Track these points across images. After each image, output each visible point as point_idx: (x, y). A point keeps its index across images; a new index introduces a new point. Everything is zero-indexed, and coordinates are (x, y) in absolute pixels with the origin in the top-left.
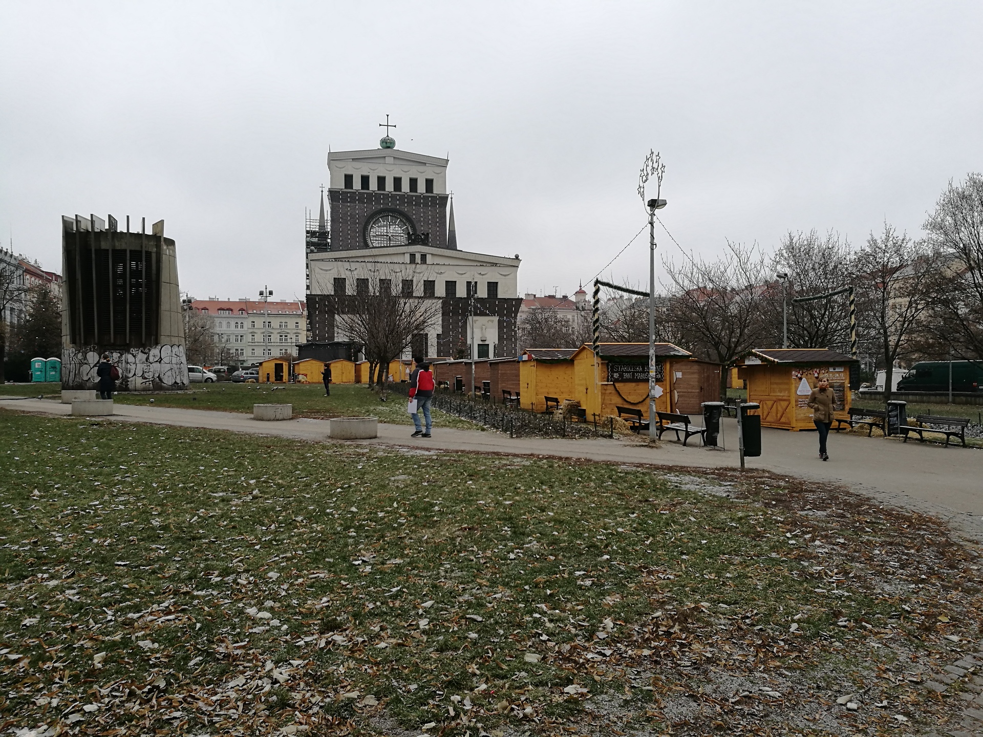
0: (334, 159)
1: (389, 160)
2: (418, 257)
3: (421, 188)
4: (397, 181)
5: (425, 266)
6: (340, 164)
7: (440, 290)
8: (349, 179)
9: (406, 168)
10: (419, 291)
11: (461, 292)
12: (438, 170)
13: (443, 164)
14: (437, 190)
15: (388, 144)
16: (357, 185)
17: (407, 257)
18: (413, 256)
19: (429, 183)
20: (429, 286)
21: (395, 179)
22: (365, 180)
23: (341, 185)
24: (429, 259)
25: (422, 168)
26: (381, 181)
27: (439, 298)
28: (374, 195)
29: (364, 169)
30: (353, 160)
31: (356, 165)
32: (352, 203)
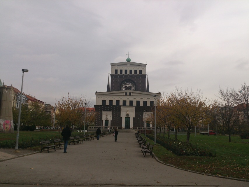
0: (112, 65)
1: (129, 65)
2: (128, 93)
3: (138, 73)
4: (131, 71)
5: (130, 96)
6: (114, 67)
7: (135, 104)
8: (116, 71)
9: (133, 67)
10: (128, 104)
11: (142, 104)
12: (143, 67)
13: (145, 65)
14: (143, 73)
15: (128, 60)
16: (119, 73)
17: (125, 94)
18: (126, 93)
19: (141, 71)
20: (131, 103)
21: (130, 70)
22: (121, 71)
23: (114, 73)
24: (131, 94)
25: (138, 67)
26: (126, 71)
27: (134, 106)
28: (124, 75)
29: (121, 68)
30: (118, 65)
31: (119, 67)
32: (117, 78)
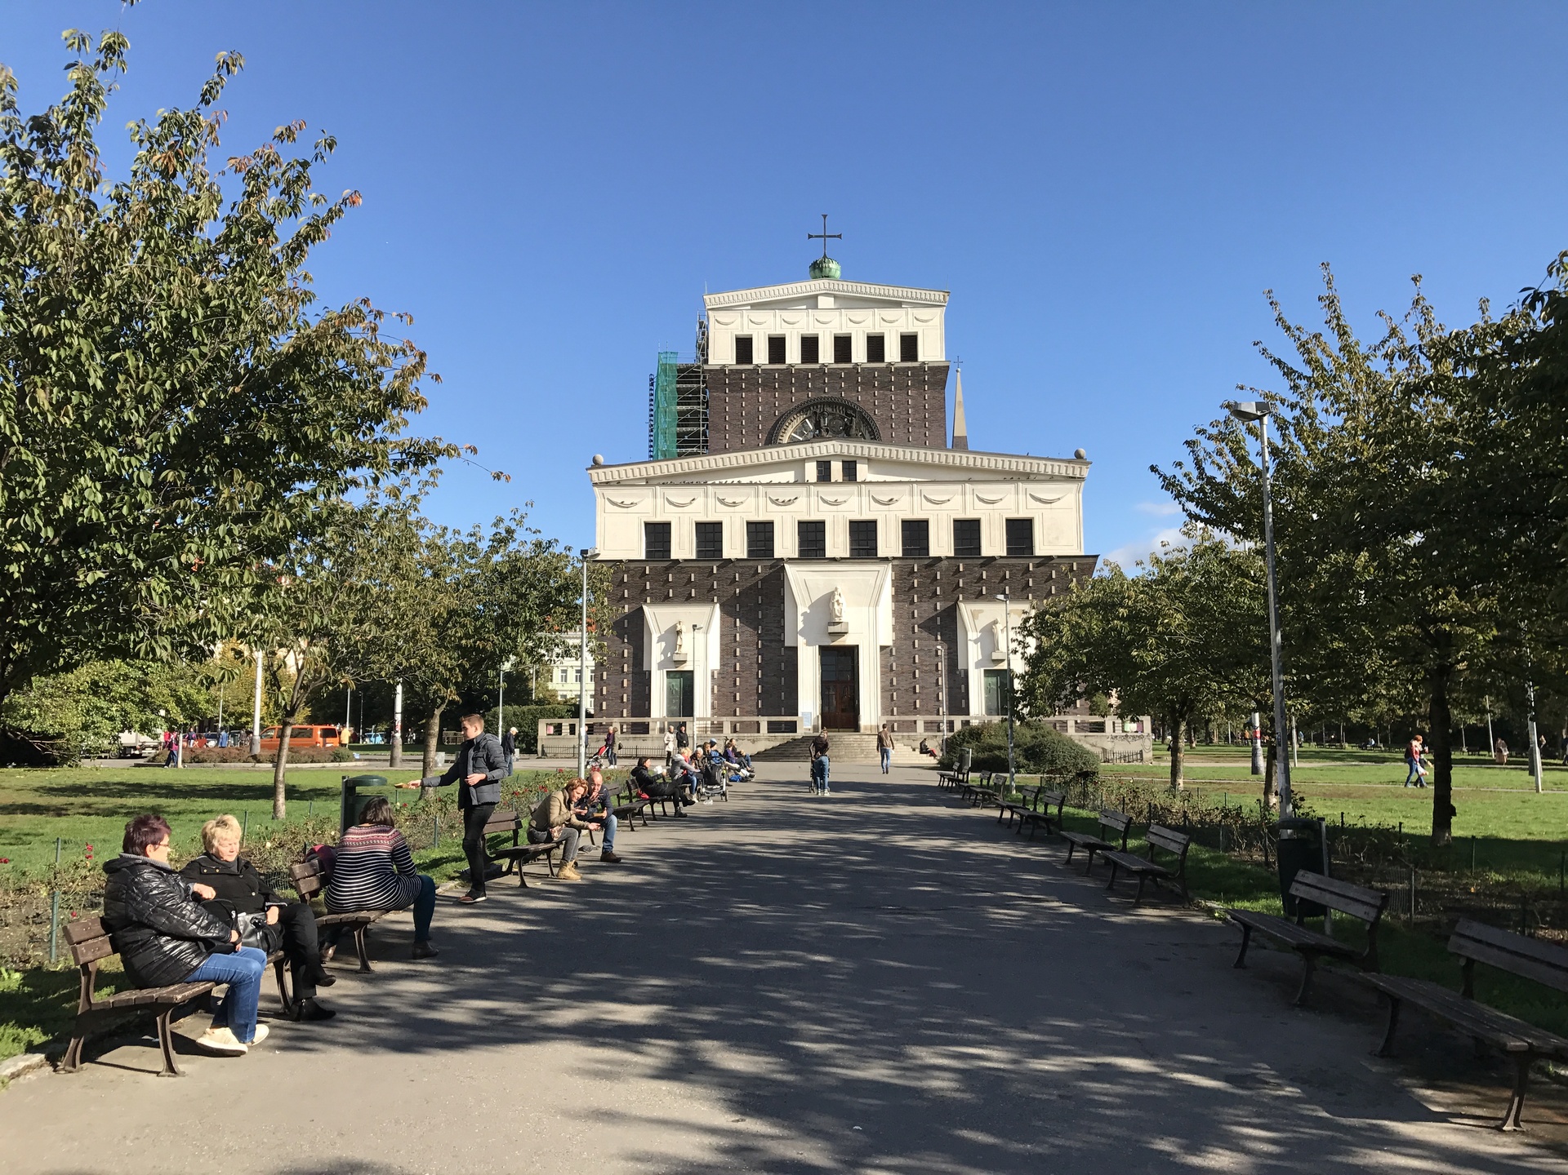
0: (715, 306)
2: (837, 468)
3: (892, 353)
4: (843, 345)
5: (853, 488)
6: (725, 317)
7: (890, 543)
8: (744, 344)
9: (858, 314)
10: (837, 542)
11: (941, 544)
12: (926, 313)
13: (936, 300)
14: (923, 355)
15: (824, 271)
16: (760, 355)
17: (811, 473)
18: (824, 467)
19: (909, 342)
20: (863, 536)
21: (836, 338)
22: (777, 345)
23: (729, 358)
24: (863, 472)
25: (890, 313)
26: (810, 346)
27: (886, 560)
28: (794, 372)
29: (775, 324)
30: (753, 306)
31: (761, 316)
32: (751, 391)
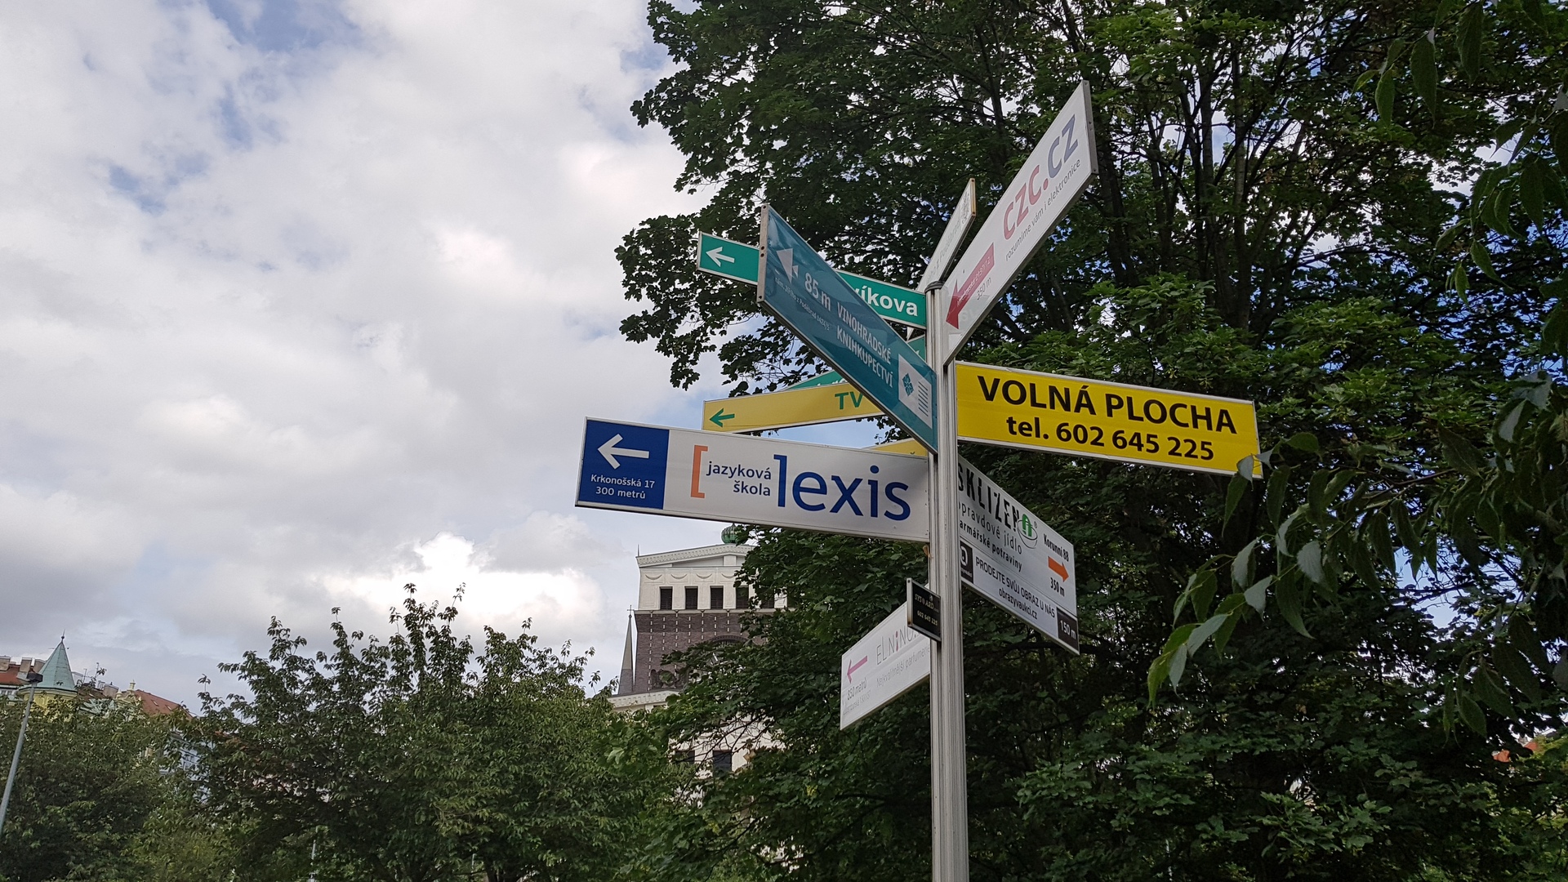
1: (729, 561)
6: (652, 573)
8: (666, 594)
15: (731, 537)
16: (679, 603)
22: (692, 594)
23: (655, 605)
26: (717, 593)
28: (704, 616)
29: (691, 577)
30: (675, 565)
31: (680, 572)
32: (670, 631)
